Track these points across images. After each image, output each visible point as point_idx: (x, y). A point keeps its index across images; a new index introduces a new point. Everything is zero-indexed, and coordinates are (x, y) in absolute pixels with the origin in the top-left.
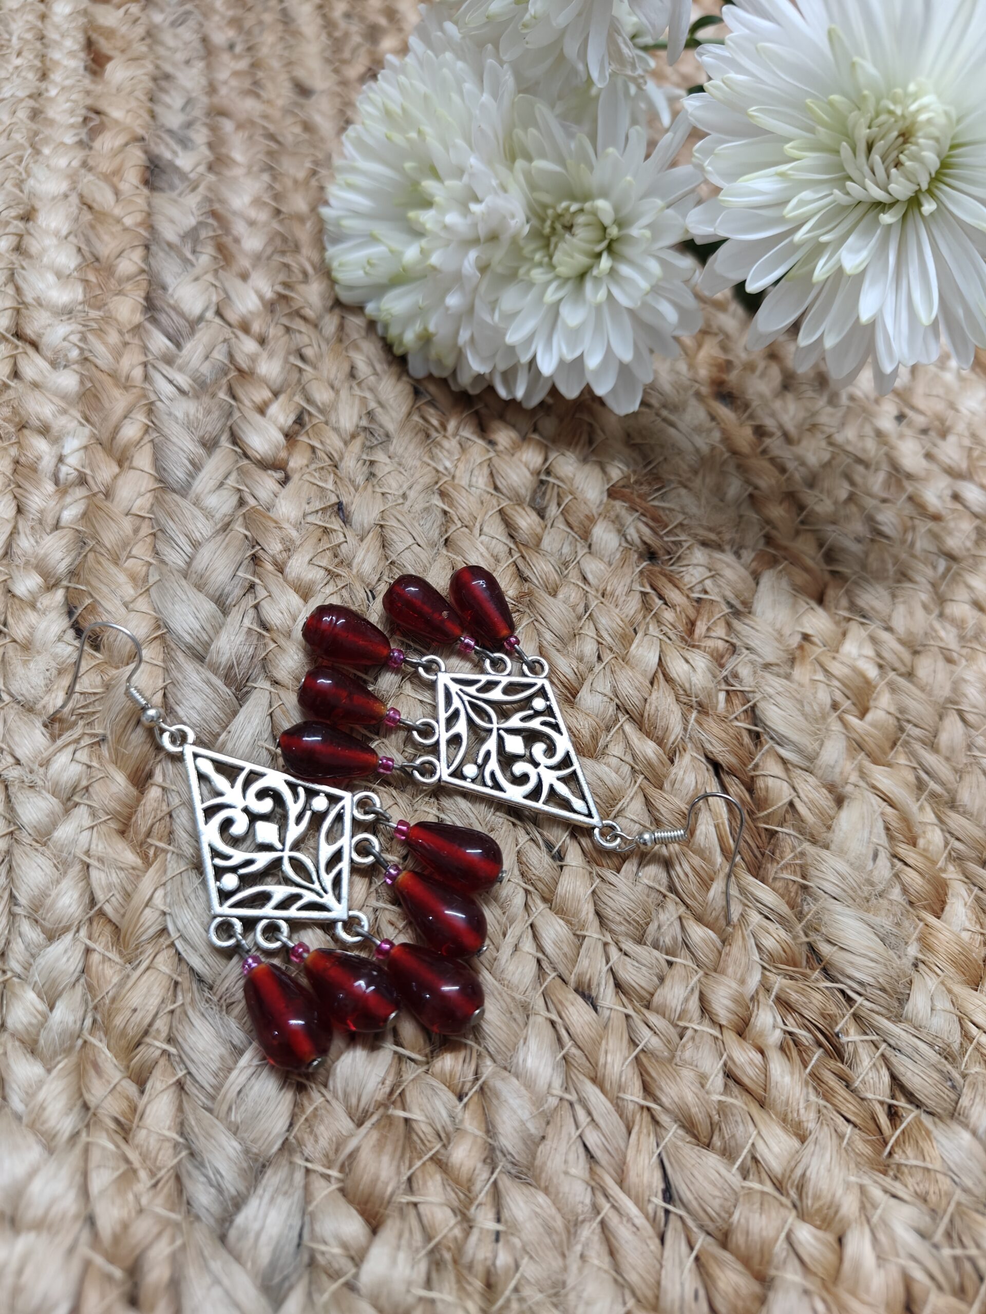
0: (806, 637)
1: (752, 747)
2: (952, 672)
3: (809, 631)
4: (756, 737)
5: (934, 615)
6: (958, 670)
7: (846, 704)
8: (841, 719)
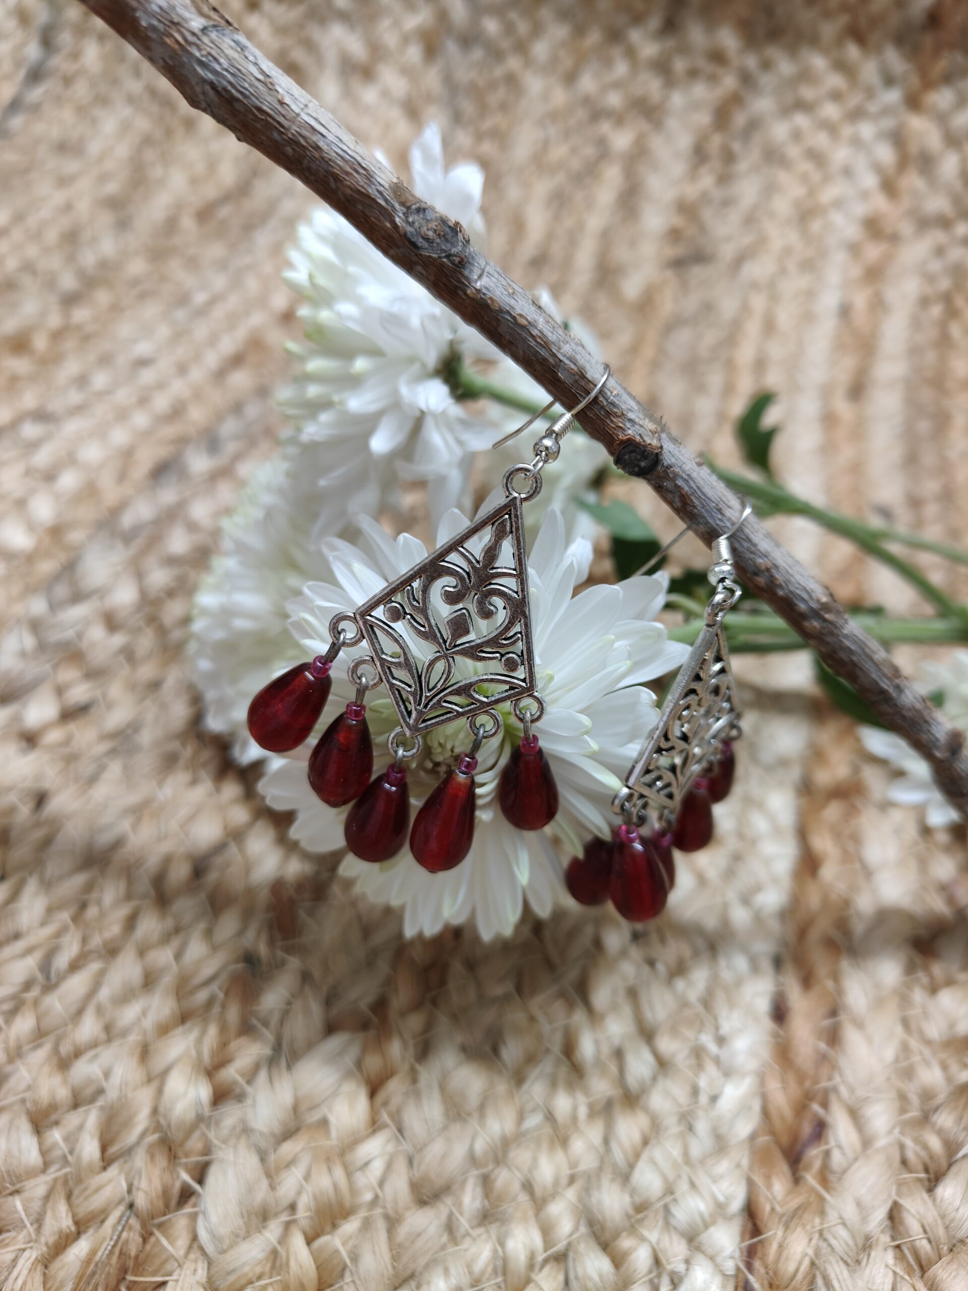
0: (324, 1123)
1: (173, 1203)
2: (443, 1248)
3: (332, 1119)
4: (186, 1195)
5: (475, 1172)
6: (450, 1250)
7: (302, 1213)
8: (288, 1225)
